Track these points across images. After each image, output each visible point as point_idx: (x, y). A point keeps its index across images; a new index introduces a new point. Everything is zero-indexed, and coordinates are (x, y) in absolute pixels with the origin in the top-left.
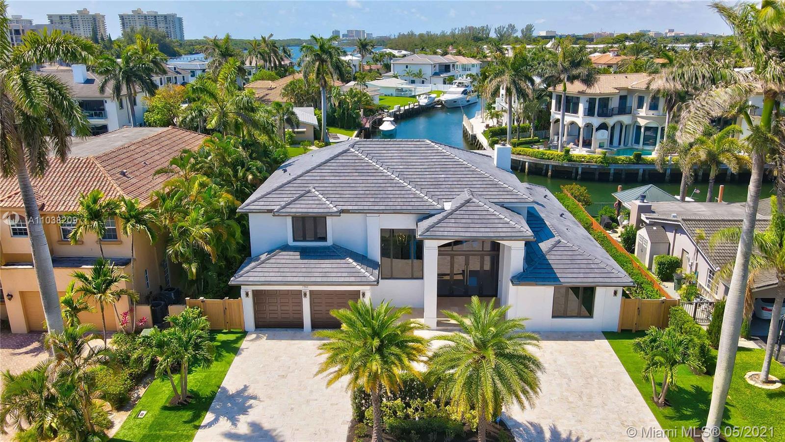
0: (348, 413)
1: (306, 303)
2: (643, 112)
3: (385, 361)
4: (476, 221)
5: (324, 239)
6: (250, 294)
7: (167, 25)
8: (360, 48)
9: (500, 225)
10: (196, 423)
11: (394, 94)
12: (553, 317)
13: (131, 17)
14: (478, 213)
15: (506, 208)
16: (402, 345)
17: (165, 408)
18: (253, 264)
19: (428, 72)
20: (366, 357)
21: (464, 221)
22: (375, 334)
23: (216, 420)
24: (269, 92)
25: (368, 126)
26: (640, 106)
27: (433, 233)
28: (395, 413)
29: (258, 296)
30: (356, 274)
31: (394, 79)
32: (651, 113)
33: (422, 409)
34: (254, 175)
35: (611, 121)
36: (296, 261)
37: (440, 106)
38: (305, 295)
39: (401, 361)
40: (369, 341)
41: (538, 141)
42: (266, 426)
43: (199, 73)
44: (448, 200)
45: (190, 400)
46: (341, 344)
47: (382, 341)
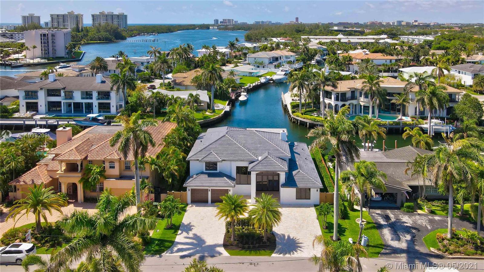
0: (224, 231)
1: (210, 193)
2: (362, 99)
3: (236, 213)
4: (269, 165)
5: (216, 169)
6: (190, 190)
7: (118, 20)
8: (230, 46)
9: (277, 166)
10: (176, 233)
11: (248, 75)
12: (296, 199)
13: (98, 16)
14: (270, 161)
15: (281, 159)
16: (241, 207)
17: (165, 229)
18: (191, 179)
19: (267, 62)
20: (230, 212)
21: (264, 165)
22: (233, 204)
23: (182, 233)
24: (184, 79)
25: (233, 98)
26: (361, 96)
27: (254, 169)
28: (239, 231)
29: (193, 190)
30: (227, 183)
31: (248, 65)
32: (366, 100)
33: (248, 229)
34: (190, 143)
35: (347, 103)
36: (206, 178)
37: (272, 82)
38: (209, 190)
39: (240, 212)
40: (231, 206)
41: (315, 110)
42: (198, 235)
43: (145, 64)
44: (260, 155)
45: (173, 227)
46: (223, 207)
47: (235, 206)
